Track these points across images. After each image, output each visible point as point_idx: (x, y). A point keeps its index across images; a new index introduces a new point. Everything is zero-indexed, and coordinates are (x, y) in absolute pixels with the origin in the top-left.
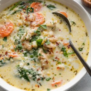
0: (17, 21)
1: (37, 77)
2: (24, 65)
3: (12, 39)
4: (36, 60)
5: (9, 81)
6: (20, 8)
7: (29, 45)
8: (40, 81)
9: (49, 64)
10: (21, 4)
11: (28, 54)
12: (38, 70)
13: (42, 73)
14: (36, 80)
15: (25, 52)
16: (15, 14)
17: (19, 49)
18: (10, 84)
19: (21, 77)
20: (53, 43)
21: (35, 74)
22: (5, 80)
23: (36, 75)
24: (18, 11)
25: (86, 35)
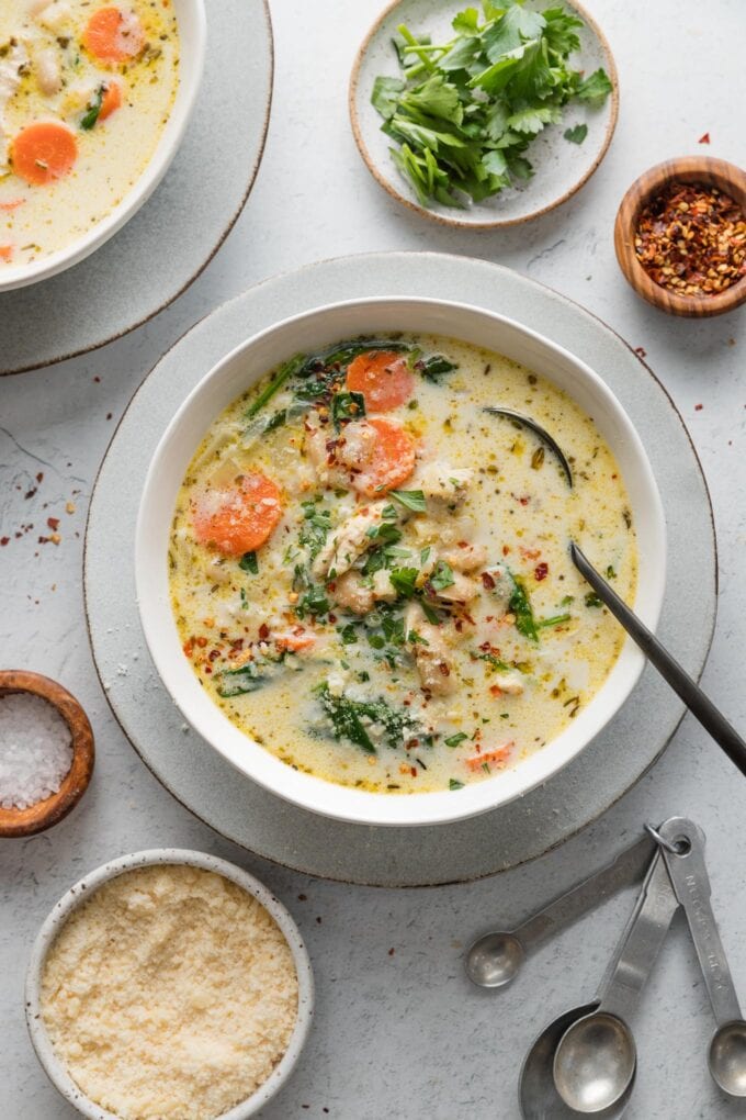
0: (293, 472)
1: (407, 734)
2: (347, 681)
3: (275, 562)
4: (398, 659)
5: (288, 753)
6: (300, 395)
7: (361, 592)
8: (417, 751)
9: (453, 674)
10: (304, 375)
11: (360, 634)
12: (407, 703)
13: (425, 716)
14: (400, 744)
15: (344, 622)
16: (280, 430)
17: (315, 611)
18: (295, 767)
19: (337, 737)
20: (466, 573)
21: (395, 721)
22: (271, 752)
23: (401, 725)
24: (294, 413)
25: (622, 524)
